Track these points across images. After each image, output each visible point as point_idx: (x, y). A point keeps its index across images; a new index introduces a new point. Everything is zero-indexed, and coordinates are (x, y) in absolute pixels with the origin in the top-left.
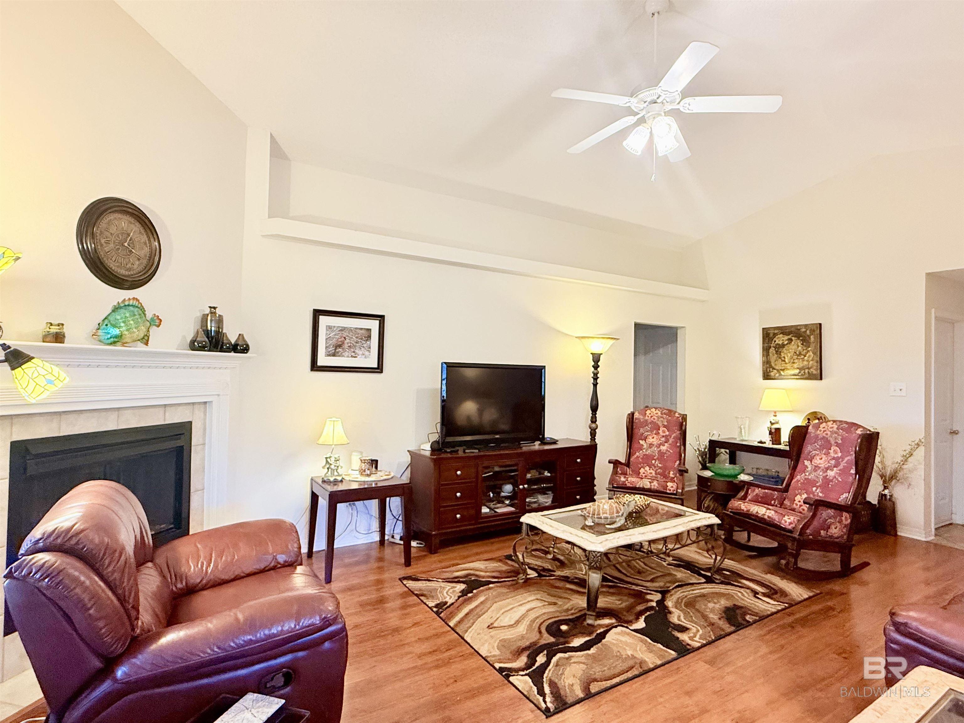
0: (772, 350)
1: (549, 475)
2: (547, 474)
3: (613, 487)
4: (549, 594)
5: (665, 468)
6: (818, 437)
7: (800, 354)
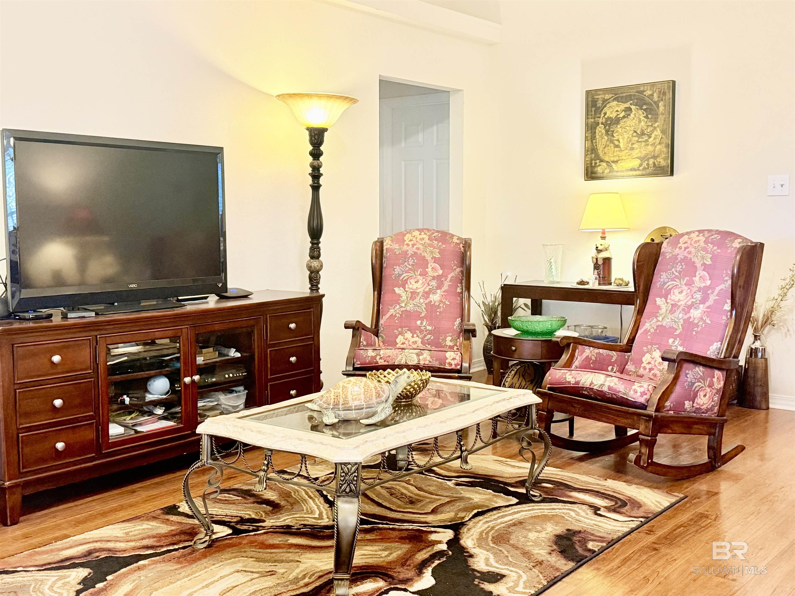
0: (600, 129)
1: (238, 355)
2: (233, 353)
3: (355, 369)
4: (258, 560)
5: (436, 332)
6: (676, 259)
7: (643, 134)
